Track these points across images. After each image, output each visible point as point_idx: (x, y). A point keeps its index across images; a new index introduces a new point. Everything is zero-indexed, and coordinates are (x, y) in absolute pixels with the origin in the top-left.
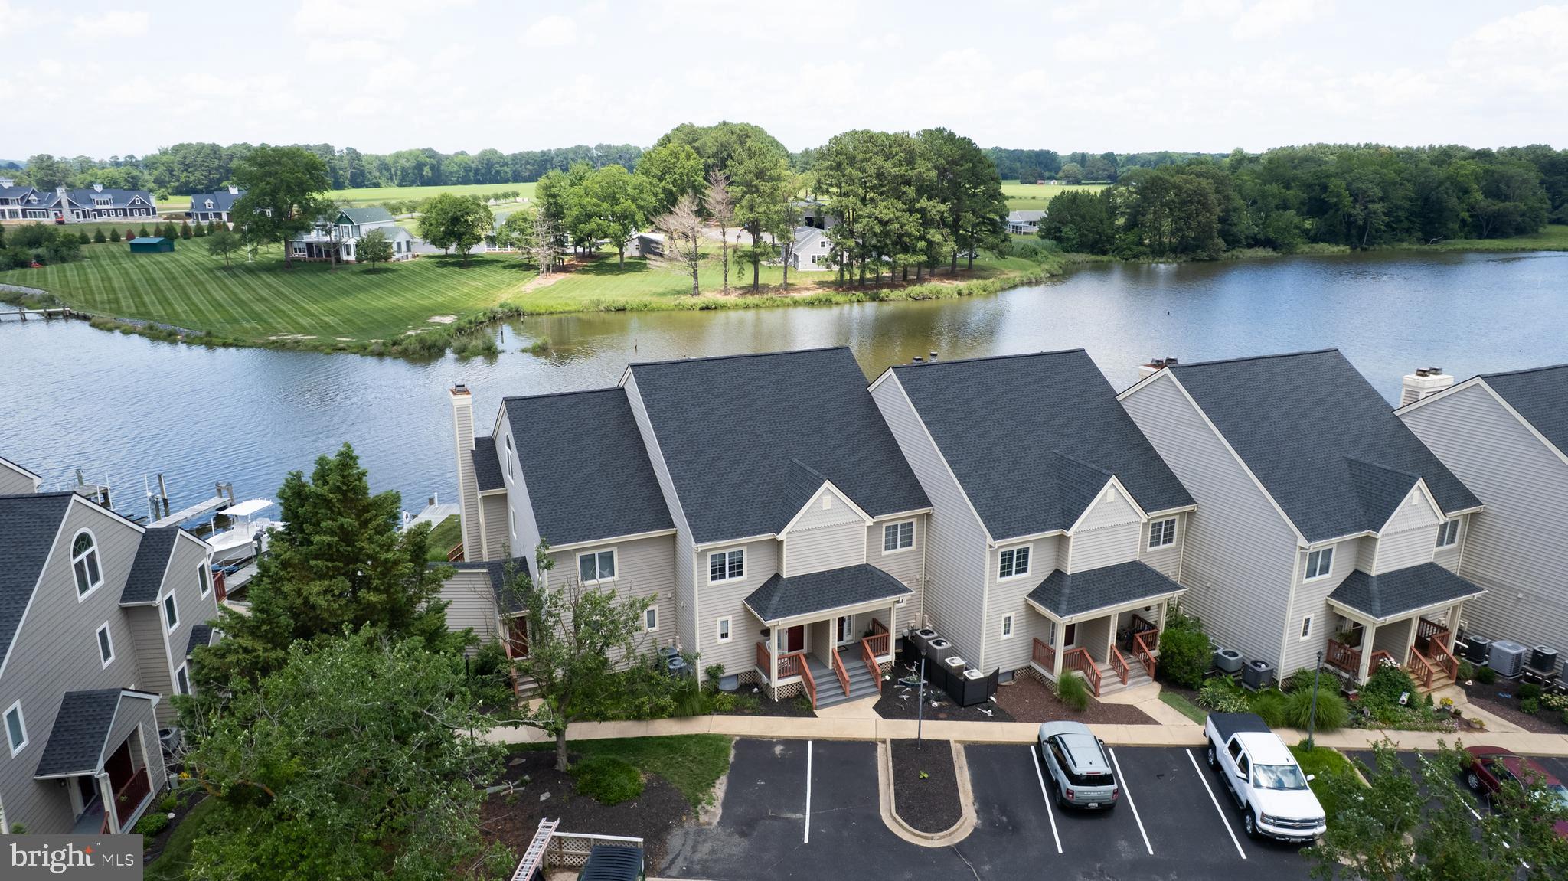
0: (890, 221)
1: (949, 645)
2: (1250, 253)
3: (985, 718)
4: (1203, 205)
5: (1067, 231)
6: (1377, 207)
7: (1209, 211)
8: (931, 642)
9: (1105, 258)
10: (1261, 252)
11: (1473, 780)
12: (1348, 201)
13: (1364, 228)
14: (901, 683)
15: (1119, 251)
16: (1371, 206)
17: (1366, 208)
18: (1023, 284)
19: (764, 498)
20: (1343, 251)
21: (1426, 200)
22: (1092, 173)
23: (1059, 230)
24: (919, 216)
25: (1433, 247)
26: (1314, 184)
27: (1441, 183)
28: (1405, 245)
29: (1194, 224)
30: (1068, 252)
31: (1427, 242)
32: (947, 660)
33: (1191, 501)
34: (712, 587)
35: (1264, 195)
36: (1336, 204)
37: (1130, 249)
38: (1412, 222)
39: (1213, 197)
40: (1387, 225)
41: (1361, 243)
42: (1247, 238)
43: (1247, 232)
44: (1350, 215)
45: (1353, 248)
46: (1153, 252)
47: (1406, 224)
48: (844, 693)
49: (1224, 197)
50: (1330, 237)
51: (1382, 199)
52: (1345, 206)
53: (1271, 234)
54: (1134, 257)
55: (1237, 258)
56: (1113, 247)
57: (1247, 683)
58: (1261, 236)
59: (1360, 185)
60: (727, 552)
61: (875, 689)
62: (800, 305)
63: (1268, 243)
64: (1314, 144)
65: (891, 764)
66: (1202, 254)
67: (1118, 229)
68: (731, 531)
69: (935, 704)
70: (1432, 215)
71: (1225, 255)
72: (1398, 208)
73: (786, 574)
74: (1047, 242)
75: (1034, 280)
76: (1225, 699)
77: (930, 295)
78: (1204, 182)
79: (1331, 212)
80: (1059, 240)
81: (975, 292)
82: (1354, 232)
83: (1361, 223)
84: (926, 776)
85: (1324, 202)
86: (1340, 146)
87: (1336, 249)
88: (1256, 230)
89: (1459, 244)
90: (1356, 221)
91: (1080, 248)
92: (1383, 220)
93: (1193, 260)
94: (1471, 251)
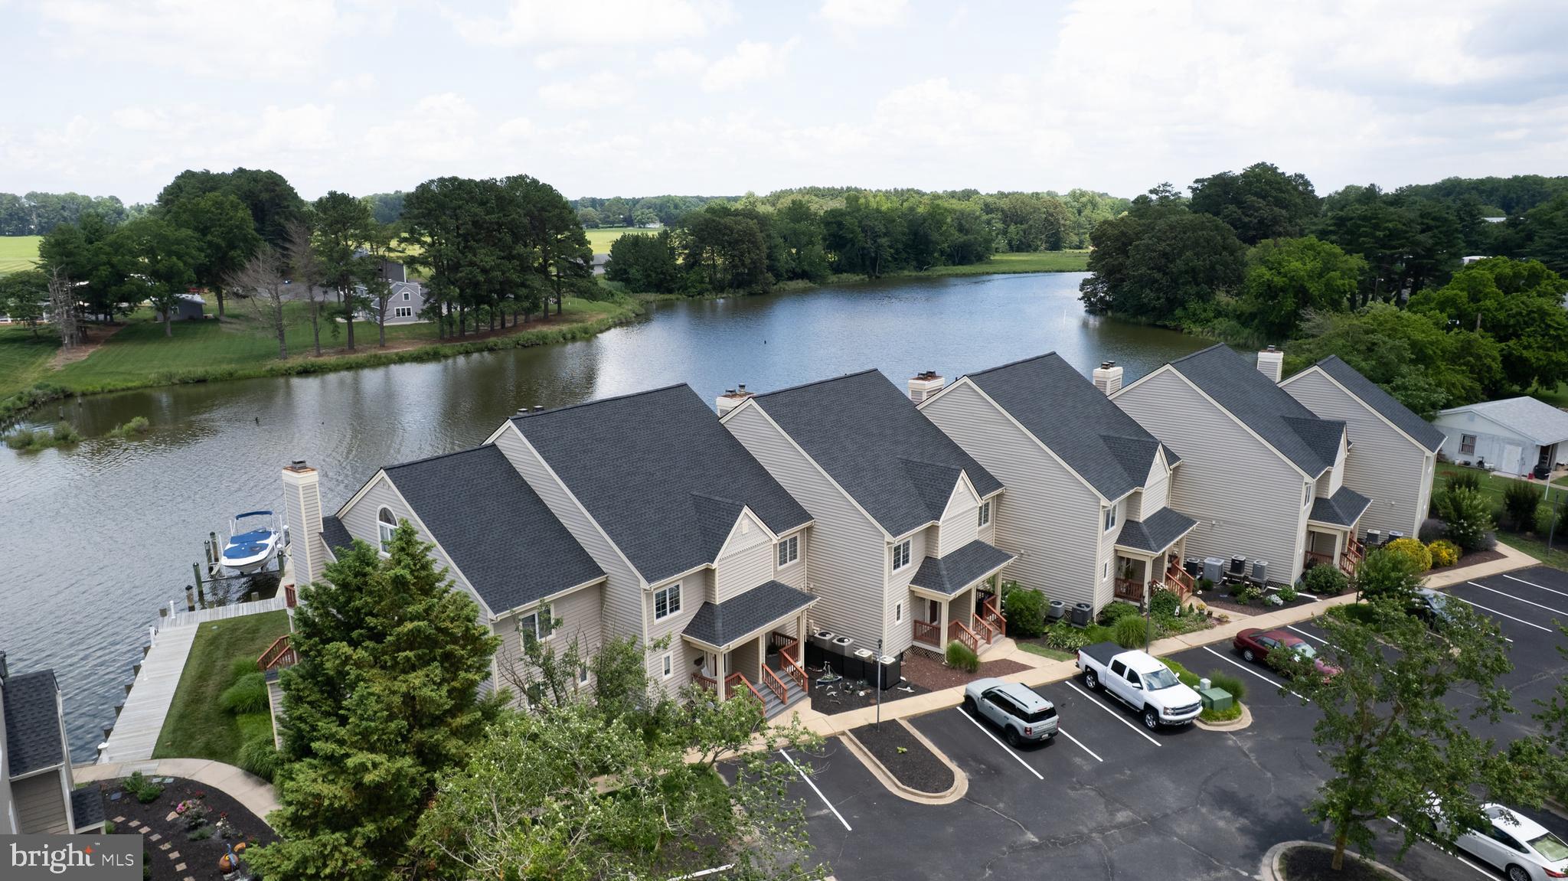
0: (492, 269)
1: (851, 640)
2: (793, 285)
3: (907, 695)
4: (752, 243)
5: (634, 272)
6: (884, 241)
7: (758, 249)
8: (835, 641)
9: (672, 296)
10: (800, 284)
11: (1249, 655)
12: (861, 236)
13: (875, 259)
14: (819, 683)
15: (684, 289)
16: (879, 240)
17: (875, 241)
18: (615, 325)
19: (684, 532)
20: (863, 280)
21: (916, 234)
22: (609, 217)
23: (626, 272)
24: (518, 263)
25: (926, 273)
26: (831, 223)
27: (925, 220)
28: (906, 273)
29: (748, 261)
30: (637, 292)
31: (921, 269)
32: (856, 653)
33: (1000, 485)
34: (659, 625)
35: (795, 233)
36: (851, 240)
37: (694, 287)
38: (908, 253)
39: (760, 236)
40: (892, 256)
41: (874, 271)
42: (787, 271)
43: (787, 267)
44: (863, 248)
45: (870, 277)
46: (714, 289)
47: (905, 255)
48: (783, 702)
49: (767, 236)
50: (851, 268)
51: (885, 235)
52: (859, 241)
53: (806, 268)
54: (699, 294)
55: (784, 290)
56: (678, 285)
57: (1076, 623)
58: (798, 270)
59: (869, 223)
60: (667, 588)
61: (803, 693)
62: (407, 361)
63: (804, 275)
64: (808, 187)
65: (866, 750)
66: (757, 288)
67: (680, 268)
68: (672, 567)
69: (862, 693)
70: (922, 247)
71: (775, 287)
72: (897, 241)
73: (718, 602)
74: (616, 283)
75: (624, 321)
76: (1069, 638)
77: (538, 342)
78: (751, 222)
79: (849, 245)
80: (627, 281)
81: (578, 335)
82: (868, 263)
83: (873, 255)
84: (905, 750)
85: (841, 237)
86: (828, 189)
87: (857, 278)
88: (794, 264)
89: (941, 270)
90: (869, 252)
91: (648, 288)
92: (888, 253)
93: (751, 294)
94: (950, 275)
